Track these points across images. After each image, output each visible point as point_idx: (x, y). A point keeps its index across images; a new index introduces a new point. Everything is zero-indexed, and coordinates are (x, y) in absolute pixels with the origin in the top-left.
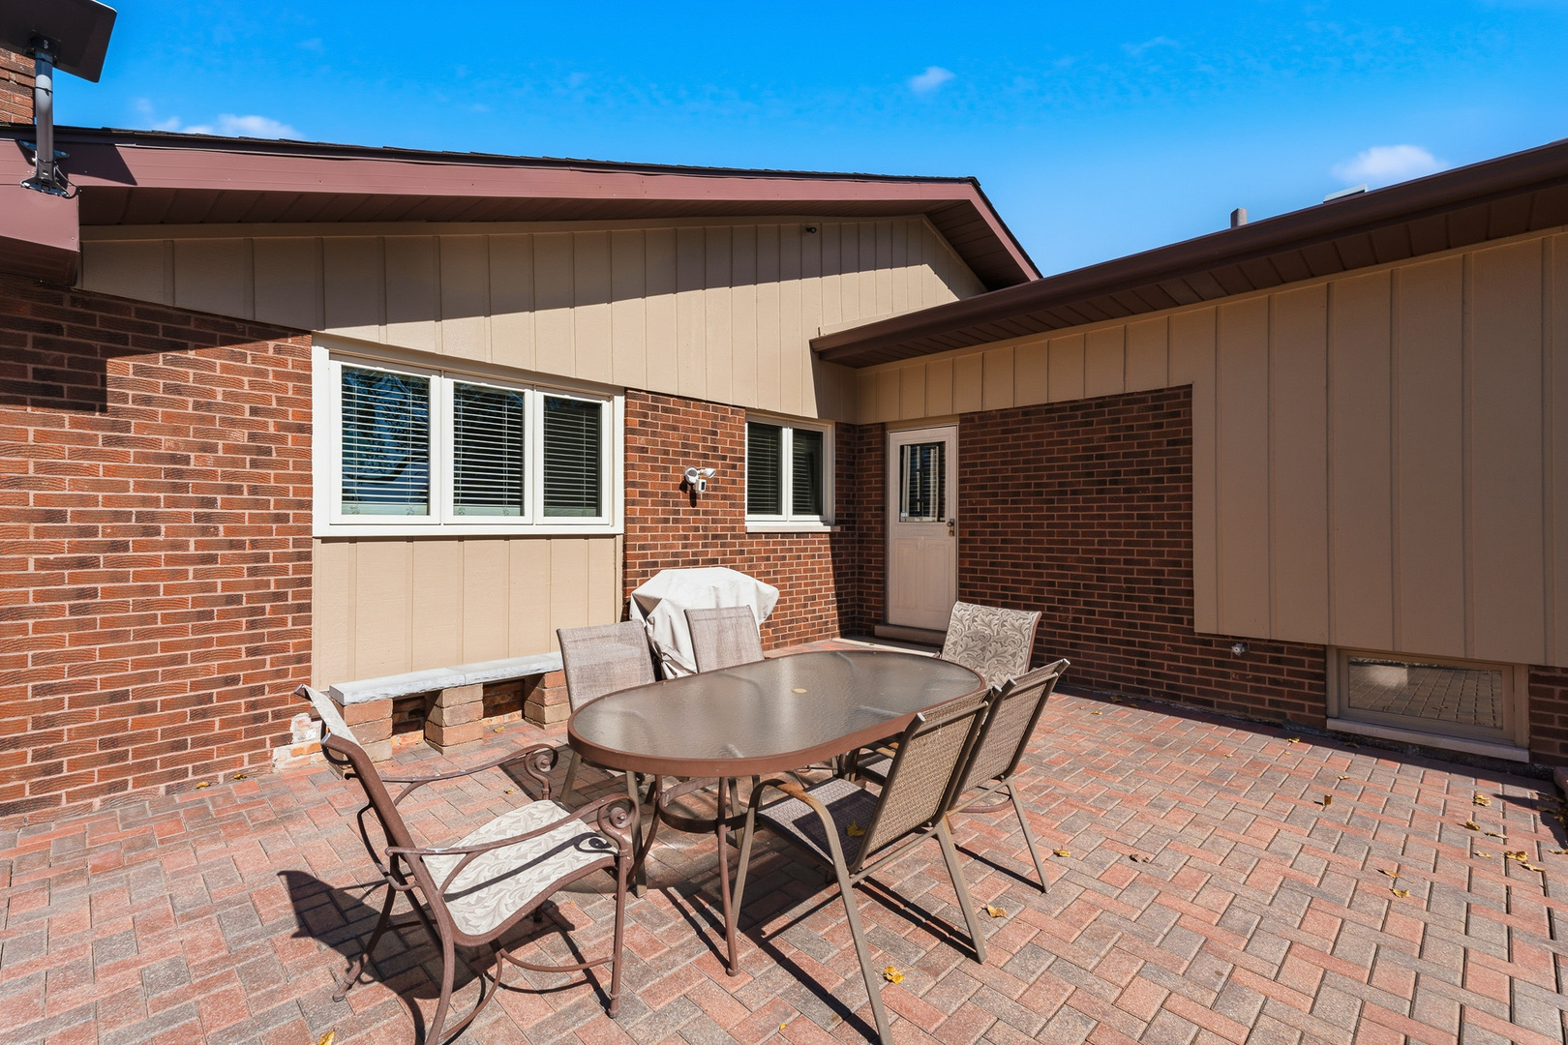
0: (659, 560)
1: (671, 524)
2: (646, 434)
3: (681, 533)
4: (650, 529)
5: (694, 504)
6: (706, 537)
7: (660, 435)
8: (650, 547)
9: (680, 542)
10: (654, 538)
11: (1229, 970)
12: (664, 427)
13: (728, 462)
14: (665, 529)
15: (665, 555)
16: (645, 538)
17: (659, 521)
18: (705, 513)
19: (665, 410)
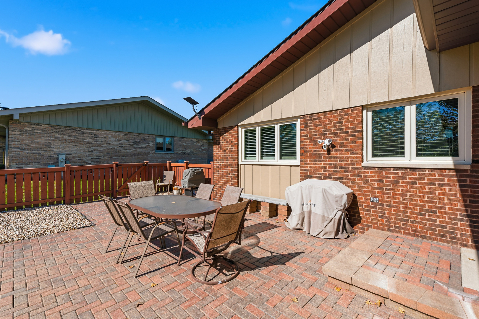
0: (313, 175)
1: (318, 162)
2: (307, 130)
3: (323, 165)
4: (309, 164)
5: (329, 154)
6: (336, 168)
7: (313, 129)
8: (308, 170)
9: (322, 169)
10: (310, 167)
11: (73, 302)
12: (314, 126)
13: (349, 134)
14: (315, 164)
15: (315, 174)
16: (307, 167)
17: (312, 161)
18: (335, 157)
19: (315, 119)
